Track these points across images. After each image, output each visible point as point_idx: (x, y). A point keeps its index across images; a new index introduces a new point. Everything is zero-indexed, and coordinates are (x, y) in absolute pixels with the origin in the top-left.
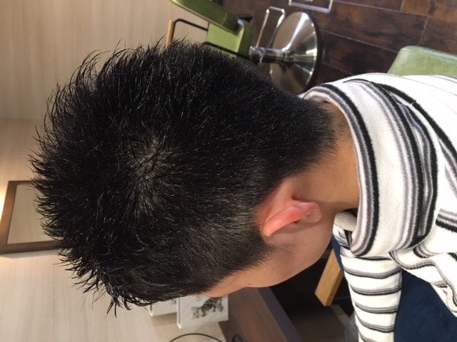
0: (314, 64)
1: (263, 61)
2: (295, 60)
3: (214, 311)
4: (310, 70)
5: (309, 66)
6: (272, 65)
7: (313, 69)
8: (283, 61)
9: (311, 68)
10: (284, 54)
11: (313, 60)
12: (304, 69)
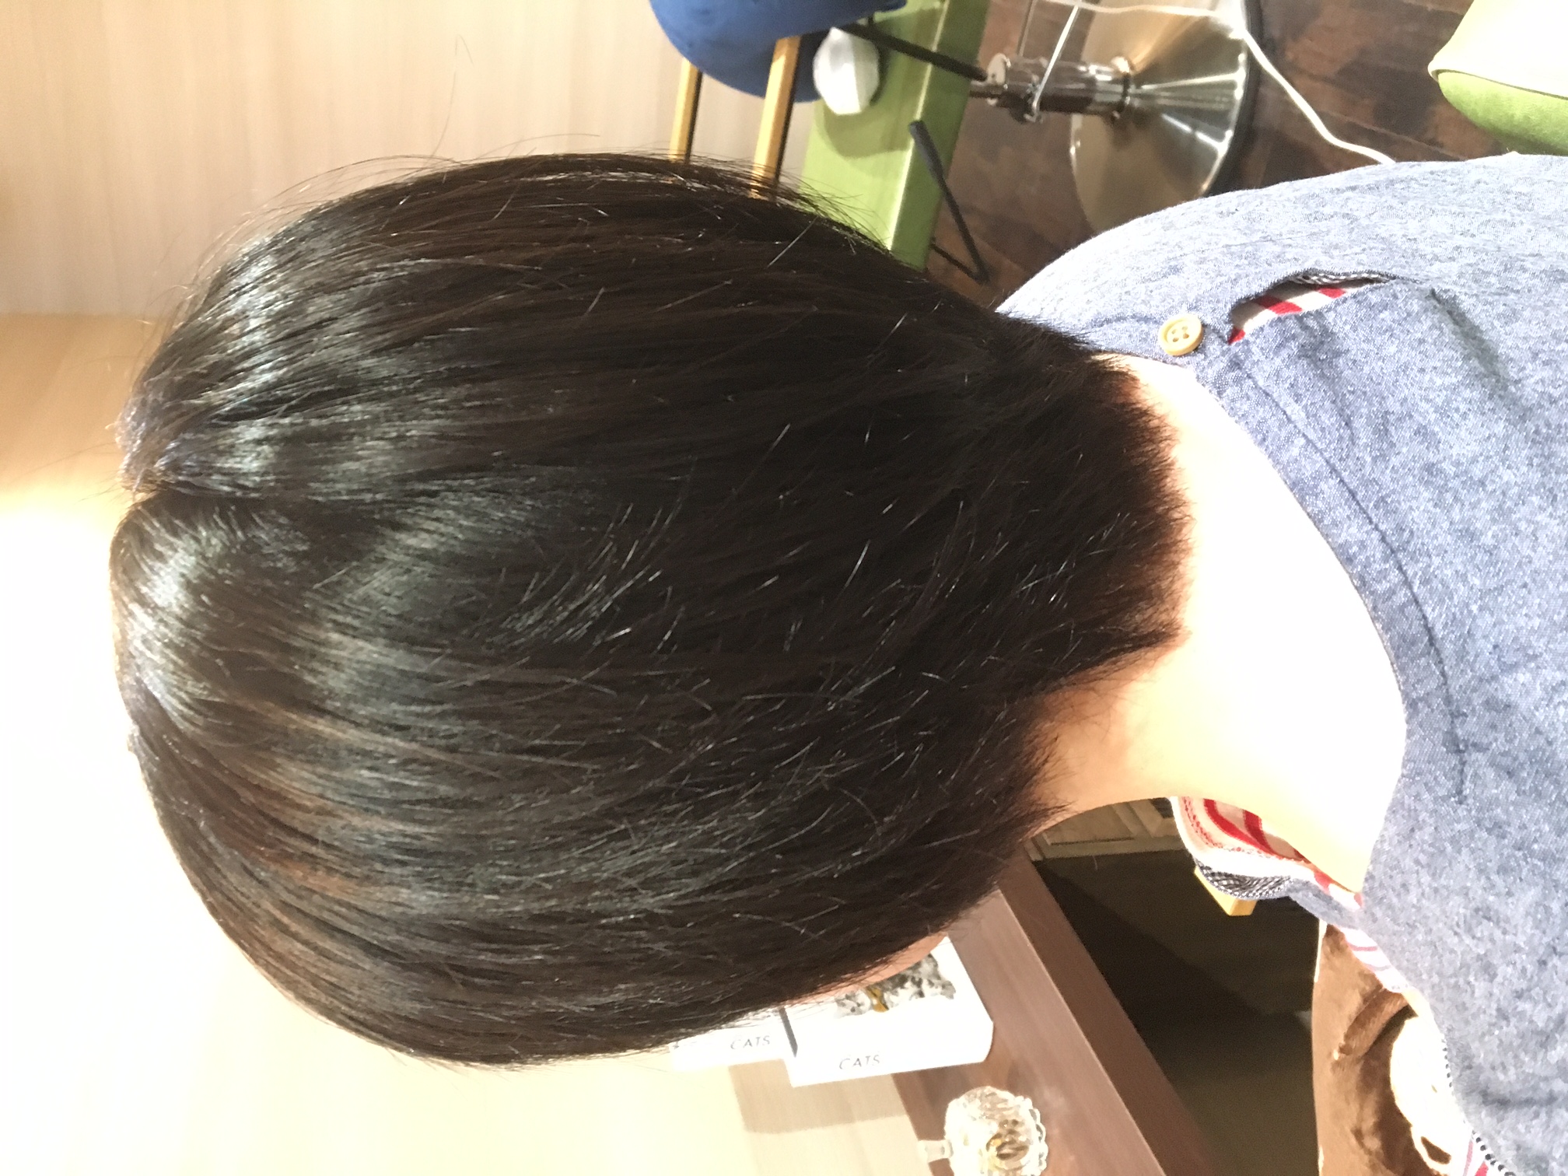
0: (1234, 115)
1: (1043, 105)
2: (1162, 102)
3: (921, 994)
4: (1219, 137)
5: (1214, 120)
6: (1077, 121)
7: (1229, 134)
8: (1120, 107)
9: (1226, 128)
10: (1125, 80)
11: (1231, 97)
12: (1202, 137)
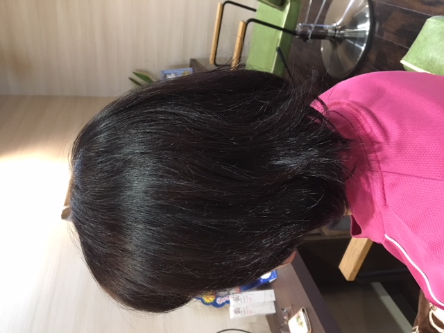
0: (366, 39)
1: (312, 37)
2: (346, 36)
4: (362, 45)
5: (361, 41)
6: (323, 41)
7: (365, 45)
8: (334, 37)
10: (335, 29)
11: (365, 35)
12: (356, 45)
